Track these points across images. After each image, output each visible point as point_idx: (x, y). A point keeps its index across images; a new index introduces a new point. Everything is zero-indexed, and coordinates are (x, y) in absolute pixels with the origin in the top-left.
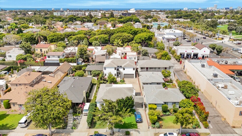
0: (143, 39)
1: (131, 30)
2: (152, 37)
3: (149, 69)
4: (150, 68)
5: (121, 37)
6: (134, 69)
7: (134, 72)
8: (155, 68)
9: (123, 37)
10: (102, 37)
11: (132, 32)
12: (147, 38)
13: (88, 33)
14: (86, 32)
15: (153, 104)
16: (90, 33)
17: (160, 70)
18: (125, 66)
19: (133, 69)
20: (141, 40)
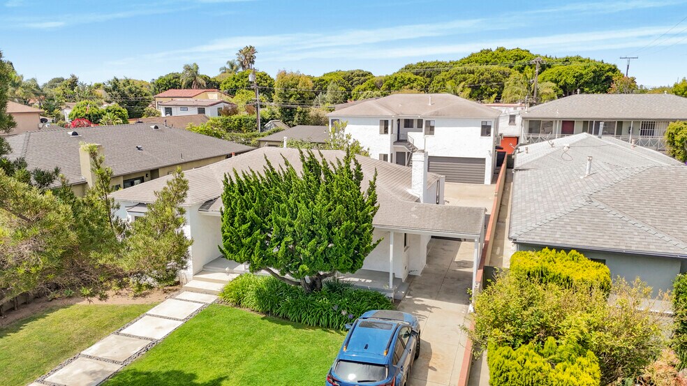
0: (569, 81)
1: (516, 60)
2: (610, 74)
3: (578, 127)
4: (585, 123)
5: (473, 73)
6: (486, 130)
7: (484, 148)
8: (620, 123)
9: (482, 74)
10: (396, 79)
11: (521, 66)
12: (586, 78)
13: (358, 76)
14: (348, 75)
15: (567, 250)
16: (363, 78)
17: (650, 138)
18: (437, 114)
19: (479, 129)
20: (561, 87)
